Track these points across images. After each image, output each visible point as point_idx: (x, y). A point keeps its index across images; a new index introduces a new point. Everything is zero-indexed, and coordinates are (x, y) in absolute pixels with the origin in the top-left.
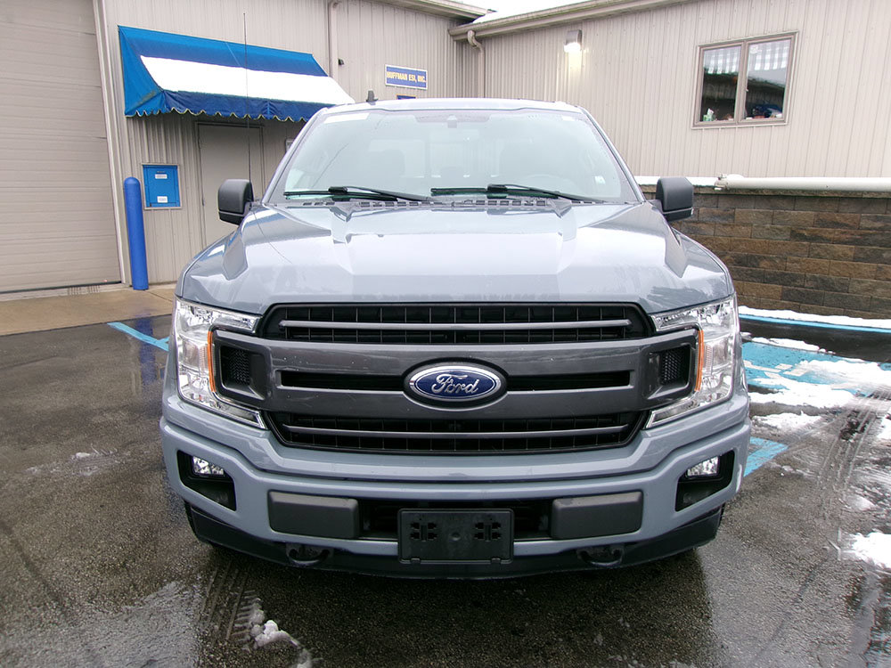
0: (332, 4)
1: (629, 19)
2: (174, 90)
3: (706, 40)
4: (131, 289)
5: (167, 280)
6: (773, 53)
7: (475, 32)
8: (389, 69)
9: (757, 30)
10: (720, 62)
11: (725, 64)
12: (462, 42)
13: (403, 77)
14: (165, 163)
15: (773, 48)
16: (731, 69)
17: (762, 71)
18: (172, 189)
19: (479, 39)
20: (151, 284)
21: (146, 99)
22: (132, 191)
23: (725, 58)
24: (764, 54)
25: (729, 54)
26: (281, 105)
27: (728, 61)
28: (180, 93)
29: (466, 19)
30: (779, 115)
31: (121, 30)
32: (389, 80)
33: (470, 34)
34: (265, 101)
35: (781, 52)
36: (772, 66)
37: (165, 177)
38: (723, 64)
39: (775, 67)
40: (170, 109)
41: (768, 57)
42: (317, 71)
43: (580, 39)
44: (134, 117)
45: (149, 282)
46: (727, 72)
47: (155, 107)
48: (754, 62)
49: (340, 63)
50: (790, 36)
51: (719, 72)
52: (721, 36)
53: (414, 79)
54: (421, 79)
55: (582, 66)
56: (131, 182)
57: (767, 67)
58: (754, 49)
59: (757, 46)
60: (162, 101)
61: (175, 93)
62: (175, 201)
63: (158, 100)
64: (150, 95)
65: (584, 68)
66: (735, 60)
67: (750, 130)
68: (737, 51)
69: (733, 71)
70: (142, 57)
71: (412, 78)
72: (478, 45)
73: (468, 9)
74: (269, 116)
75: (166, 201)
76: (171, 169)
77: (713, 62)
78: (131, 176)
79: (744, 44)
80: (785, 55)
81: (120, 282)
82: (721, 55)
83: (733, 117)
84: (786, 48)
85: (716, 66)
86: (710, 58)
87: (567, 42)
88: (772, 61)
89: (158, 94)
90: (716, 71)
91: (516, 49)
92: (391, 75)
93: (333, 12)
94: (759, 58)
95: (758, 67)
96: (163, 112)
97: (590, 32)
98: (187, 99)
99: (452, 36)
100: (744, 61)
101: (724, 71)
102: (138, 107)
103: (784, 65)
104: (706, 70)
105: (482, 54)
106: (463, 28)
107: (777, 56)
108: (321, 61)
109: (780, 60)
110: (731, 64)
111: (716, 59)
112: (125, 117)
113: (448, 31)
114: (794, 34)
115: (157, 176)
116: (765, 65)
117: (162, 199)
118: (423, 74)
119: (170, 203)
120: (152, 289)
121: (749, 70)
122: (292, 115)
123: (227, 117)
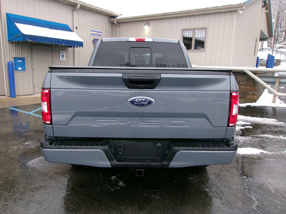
0: (74, 10)
1: (162, 20)
2: (27, 34)
3: (184, 28)
4: (10, 97)
5: (21, 95)
6: (201, 33)
7: (117, 21)
8: (91, 31)
9: (197, 26)
10: (187, 34)
11: (189, 35)
12: (113, 24)
13: (96, 33)
14: (21, 57)
15: (201, 31)
16: (190, 36)
17: (198, 37)
18: (23, 65)
19: (118, 23)
20: (17, 96)
21: (17, 37)
22: (10, 66)
23: (189, 33)
24: (199, 33)
25: (190, 32)
26: (61, 40)
27: (189, 34)
28: (29, 35)
29: (114, 17)
30: (203, 49)
31: (7, 14)
32: (91, 34)
33: (115, 21)
34: (56, 39)
35: (203, 32)
36: (201, 36)
37: (21, 61)
38: (188, 35)
39: (202, 36)
40: (26, 40)
41: (200, 34)
42: (70, 30)
43: (148, 25)
44: (11, 42)
45: (16, 95)
46: (189, 37)
47: (20, 39)
48: (196, 35)
49: (76, 28)
50: (205, 29)
51: (187, 37)
52: (187, 27)
53: (98, 34)
54: (100, 34)
55: (149, 33)
56: (10, 63)
57: (200, 36)
58: (196, 31)
59: (197, 31)
60: (23, 38)
61: (28, 35)
62: (24, 69)
63: (22, 37)
64: (18, 36)
65: (150, 33)
66: (191, 34)
67: (196, 53)
68: (192, 31)
69: (191, 37)
70: (15, 23)
71: (98, 33)
72: (118, 25)
73: (114, 14)
74: (57, 44)
75: (21, 69)
76: (23, 59)
77: (185, 34)
78: (9, 61)
79: (194, 30)
80: (204, 33)
81: (5, 95)
82: (188, 32)
83: (191, 49)
84: (204, 31)
85: (186, 35)
86: (185, 33)
87: (145, 26)
88: (201, 35)
89: (22, 35)
90: (186, 36)
91: (129, 26)
92: (92, 32)
93: (74, 12)
94: (197, 34)
95: (197, 36)
96: (24, 41)
97: (151, 23)
98: (32, 37)
99: (110, 21)
100: (194, 34)
101: (188, 36)
102: (13, 39)
103: (204, 36)
104: (184, 36)
105: (119, 27)
106: (113, 19)
107: (202, 33)
108: (71, 27)
109: (203, 35)
110: (190, 35)
111: (186, 33)
112: (8, 42)
113: (108, 20)
114: (206, 28)
115: (18, 61)
116: (199, 35)
117: (20, 68)
118: (101, 32)
119: (22, 70)
120: (17, 97)
121: (195, 36)
122: (64, 44)
123: (44, 43)
